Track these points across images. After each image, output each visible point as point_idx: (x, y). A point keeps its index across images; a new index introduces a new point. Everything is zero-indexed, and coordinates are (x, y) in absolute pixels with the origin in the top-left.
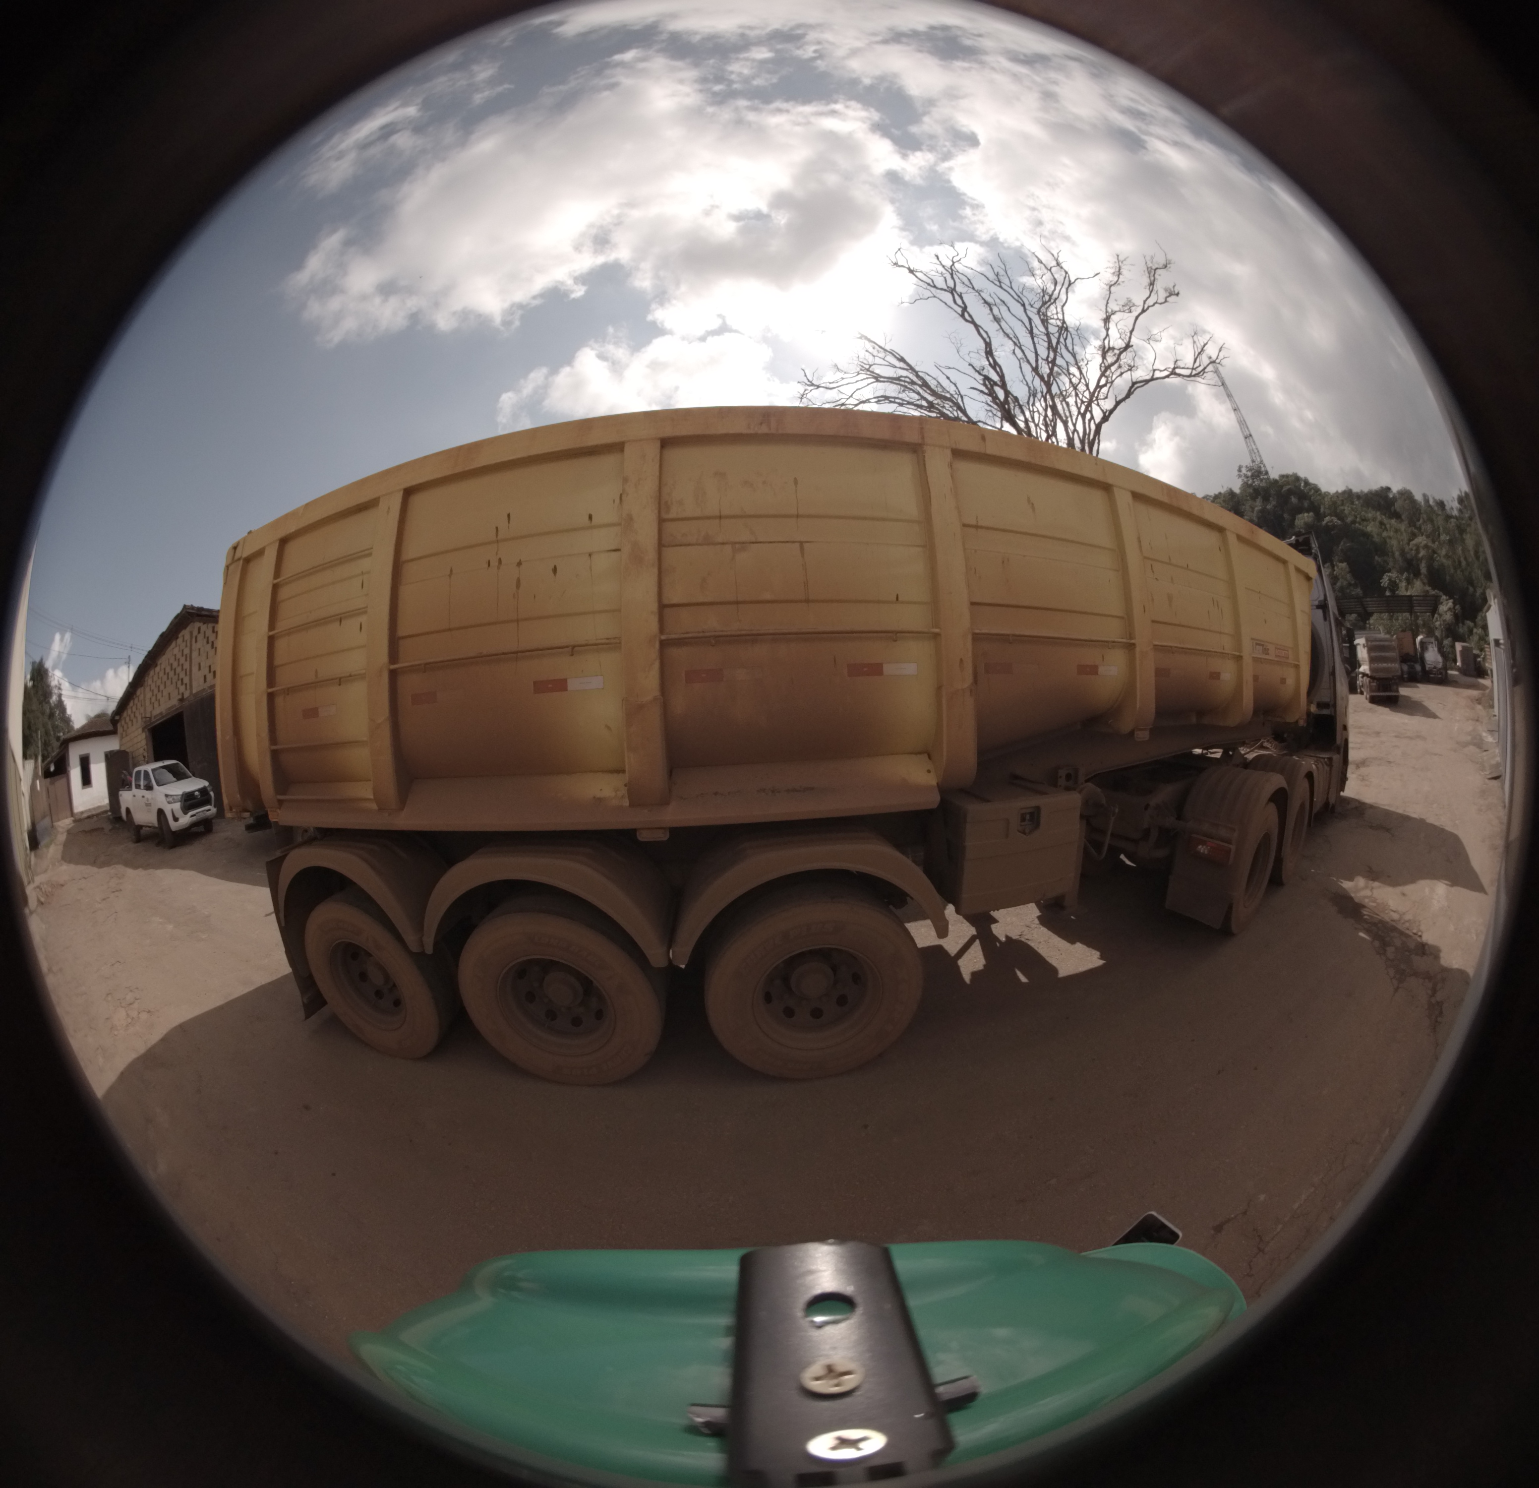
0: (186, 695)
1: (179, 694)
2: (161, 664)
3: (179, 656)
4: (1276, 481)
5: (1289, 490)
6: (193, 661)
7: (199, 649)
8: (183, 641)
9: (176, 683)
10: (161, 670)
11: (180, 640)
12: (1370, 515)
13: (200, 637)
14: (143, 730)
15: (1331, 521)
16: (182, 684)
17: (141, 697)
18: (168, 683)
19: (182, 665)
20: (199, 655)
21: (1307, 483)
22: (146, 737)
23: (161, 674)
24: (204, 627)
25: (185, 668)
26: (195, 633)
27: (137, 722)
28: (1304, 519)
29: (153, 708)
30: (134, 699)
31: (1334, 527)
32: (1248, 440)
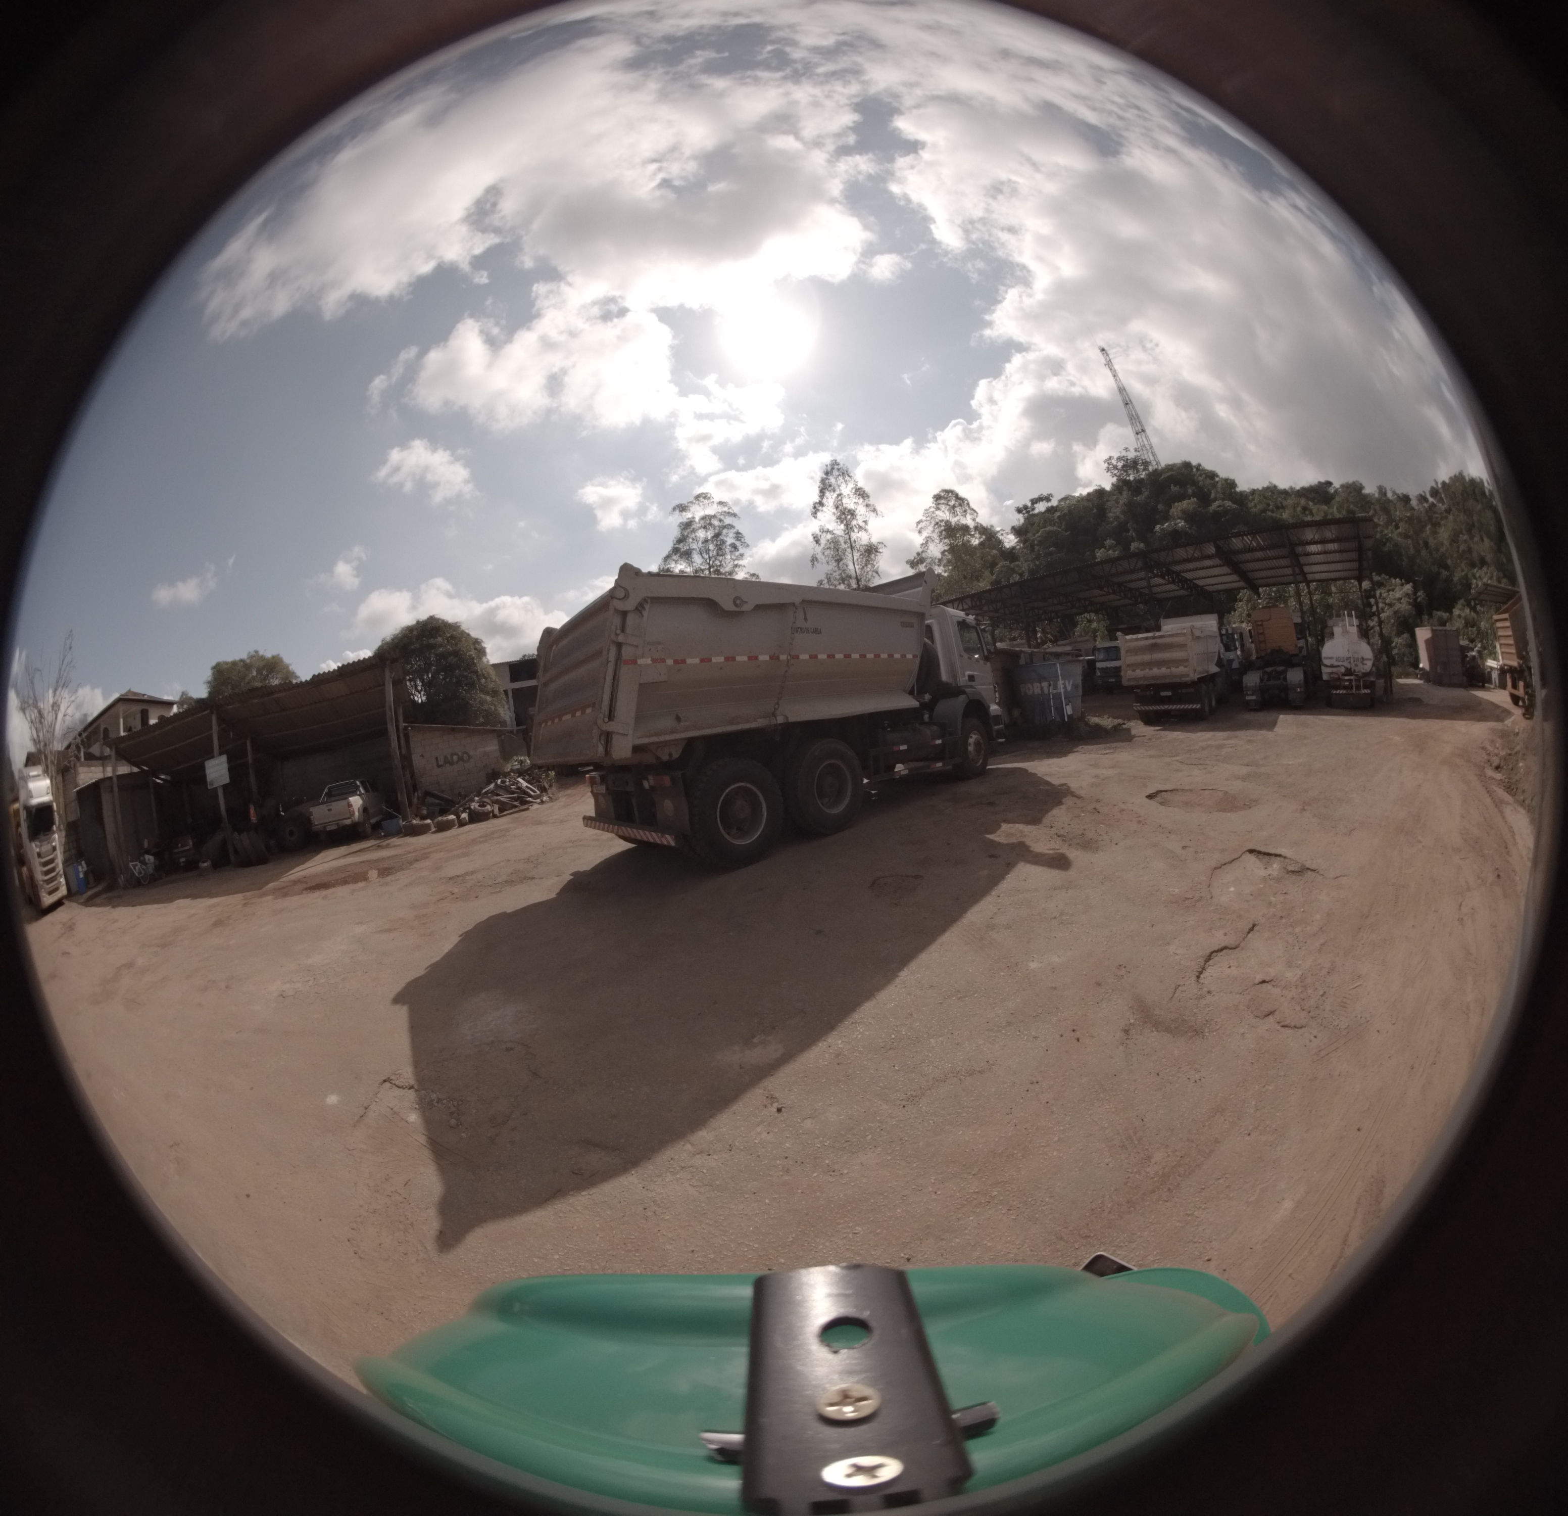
5: (1169, 478)
15: (1223, 507)
21: (1200, 469)
28: (1184, 505)
31: (1226, 513)
32: (1139, 436)
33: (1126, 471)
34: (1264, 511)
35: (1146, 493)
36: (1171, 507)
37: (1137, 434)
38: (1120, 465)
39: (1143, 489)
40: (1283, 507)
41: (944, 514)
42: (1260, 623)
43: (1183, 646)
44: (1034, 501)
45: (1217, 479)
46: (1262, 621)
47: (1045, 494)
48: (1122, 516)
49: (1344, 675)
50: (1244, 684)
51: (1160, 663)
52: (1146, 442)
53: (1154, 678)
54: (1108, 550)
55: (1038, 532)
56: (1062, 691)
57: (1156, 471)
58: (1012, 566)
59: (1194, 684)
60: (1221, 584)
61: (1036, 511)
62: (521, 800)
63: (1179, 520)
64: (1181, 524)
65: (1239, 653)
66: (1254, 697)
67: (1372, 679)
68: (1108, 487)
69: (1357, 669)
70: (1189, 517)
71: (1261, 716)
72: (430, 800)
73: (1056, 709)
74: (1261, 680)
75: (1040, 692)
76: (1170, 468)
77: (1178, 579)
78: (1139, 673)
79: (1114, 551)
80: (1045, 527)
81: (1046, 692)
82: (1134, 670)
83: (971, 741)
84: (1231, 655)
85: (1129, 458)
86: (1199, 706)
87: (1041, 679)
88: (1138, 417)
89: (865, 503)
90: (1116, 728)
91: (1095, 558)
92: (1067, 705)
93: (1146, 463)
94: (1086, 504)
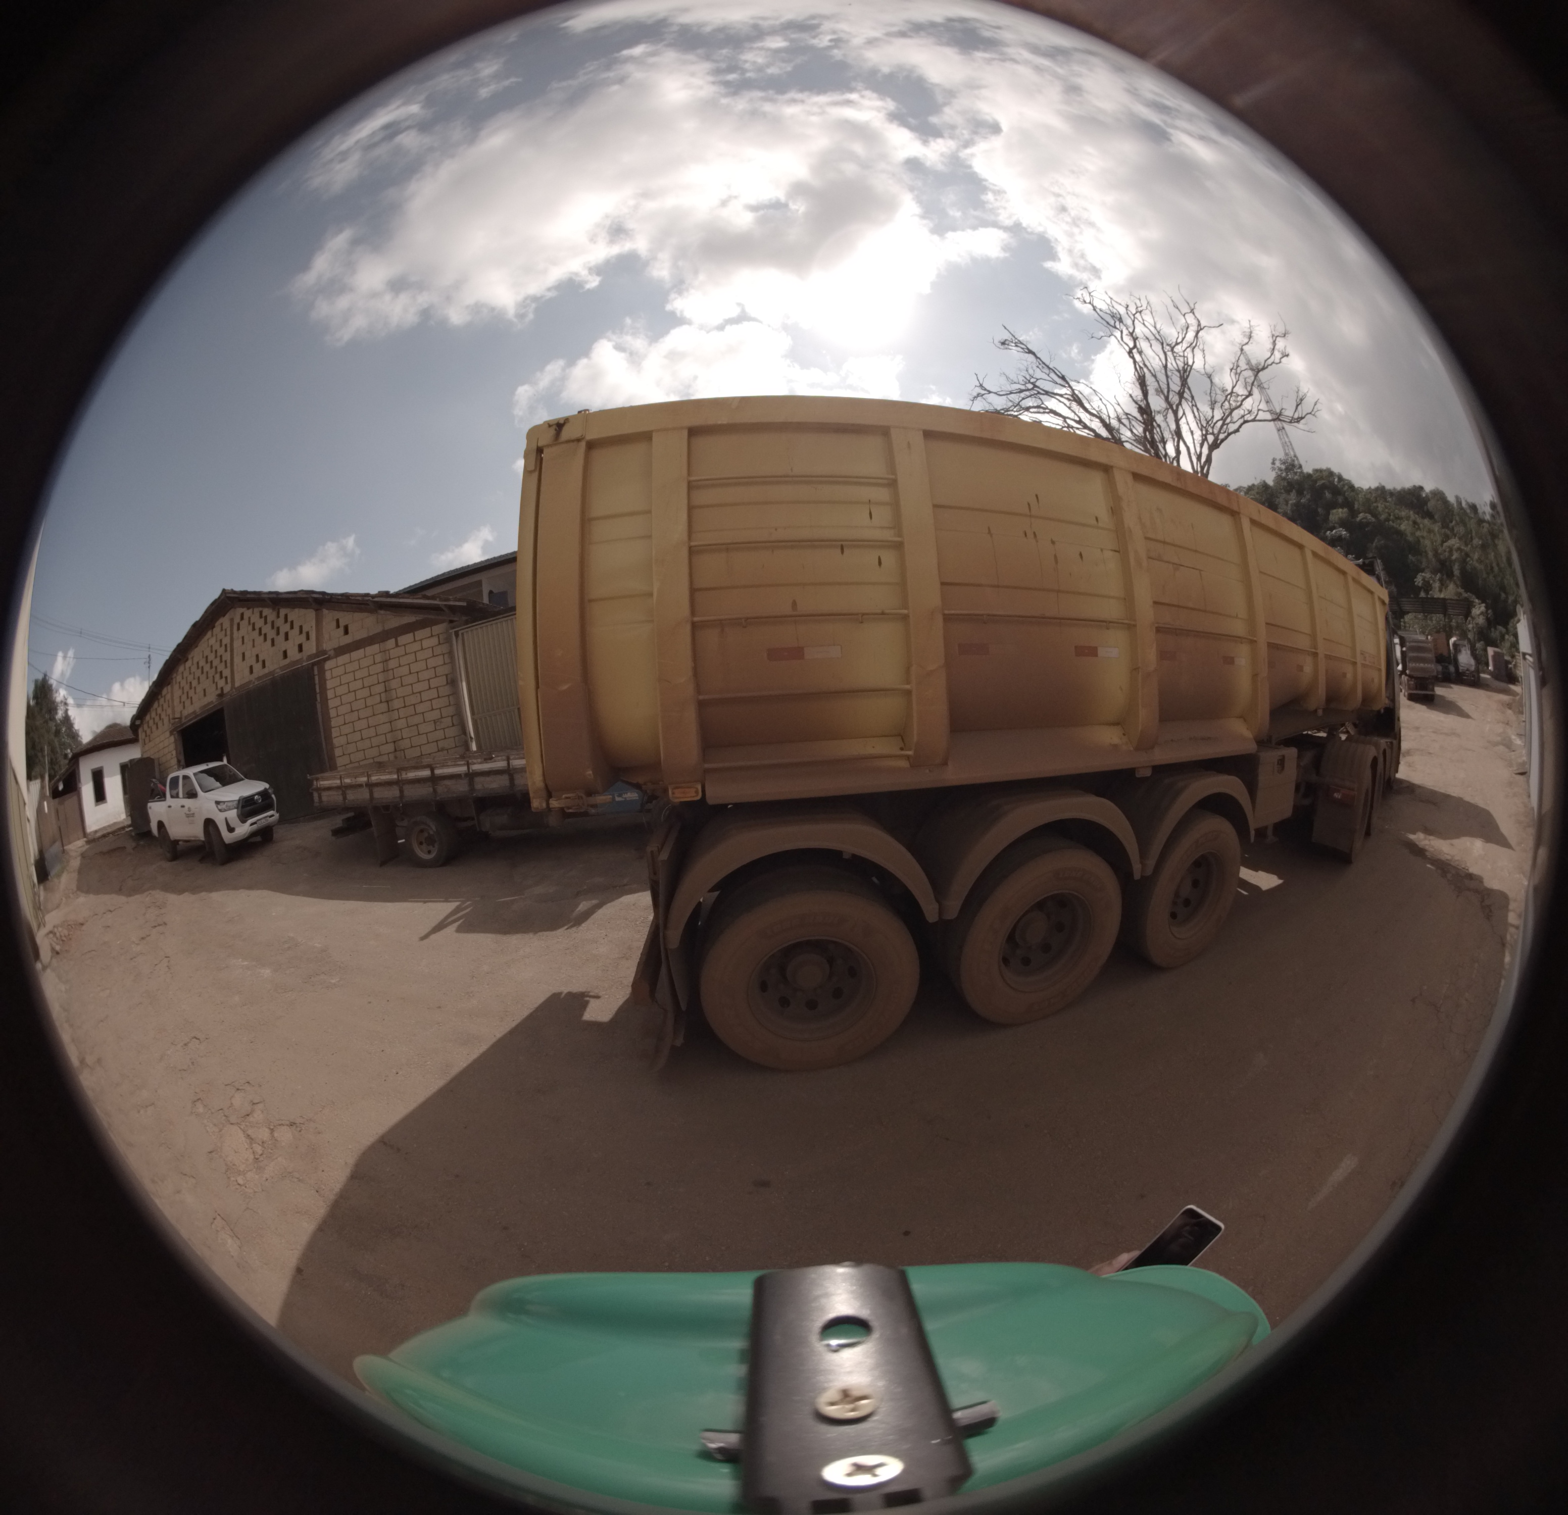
0: (227, 689)
1: (217, 689)
2: (192, 658)
3: (216, 646)
4: (1309, 476)
5: (1323, 484)
6: (235, 651)
7: (243, 638)
8: (222, 630)
9: (213, 677)
10: (193, 664)
11: (217, 629)
12: (1403, 514)
13: (244, 624)
14: (171, 733)
15: (1366, 518)
16: (221, 677)
17: (168, 697)
18: (203, 678)
19: (221, 656)
20: (243, 643)
21: (1340, 478)
22: (175, 741)
23: (194, 669)
24: (248, 613)
25: (224, 659)
26: (237, 619)
27: (163, 725)
28: (1339, 514)
29: (184, 707)
30: (158, 699)
31: (1368, 524)
36: (1328, 514)
37: (1279, 430)
38: (1281, 466)
63: (1341, 529)
64: (1343, 532)
70: (1343, 524)
76: (1318, 473)
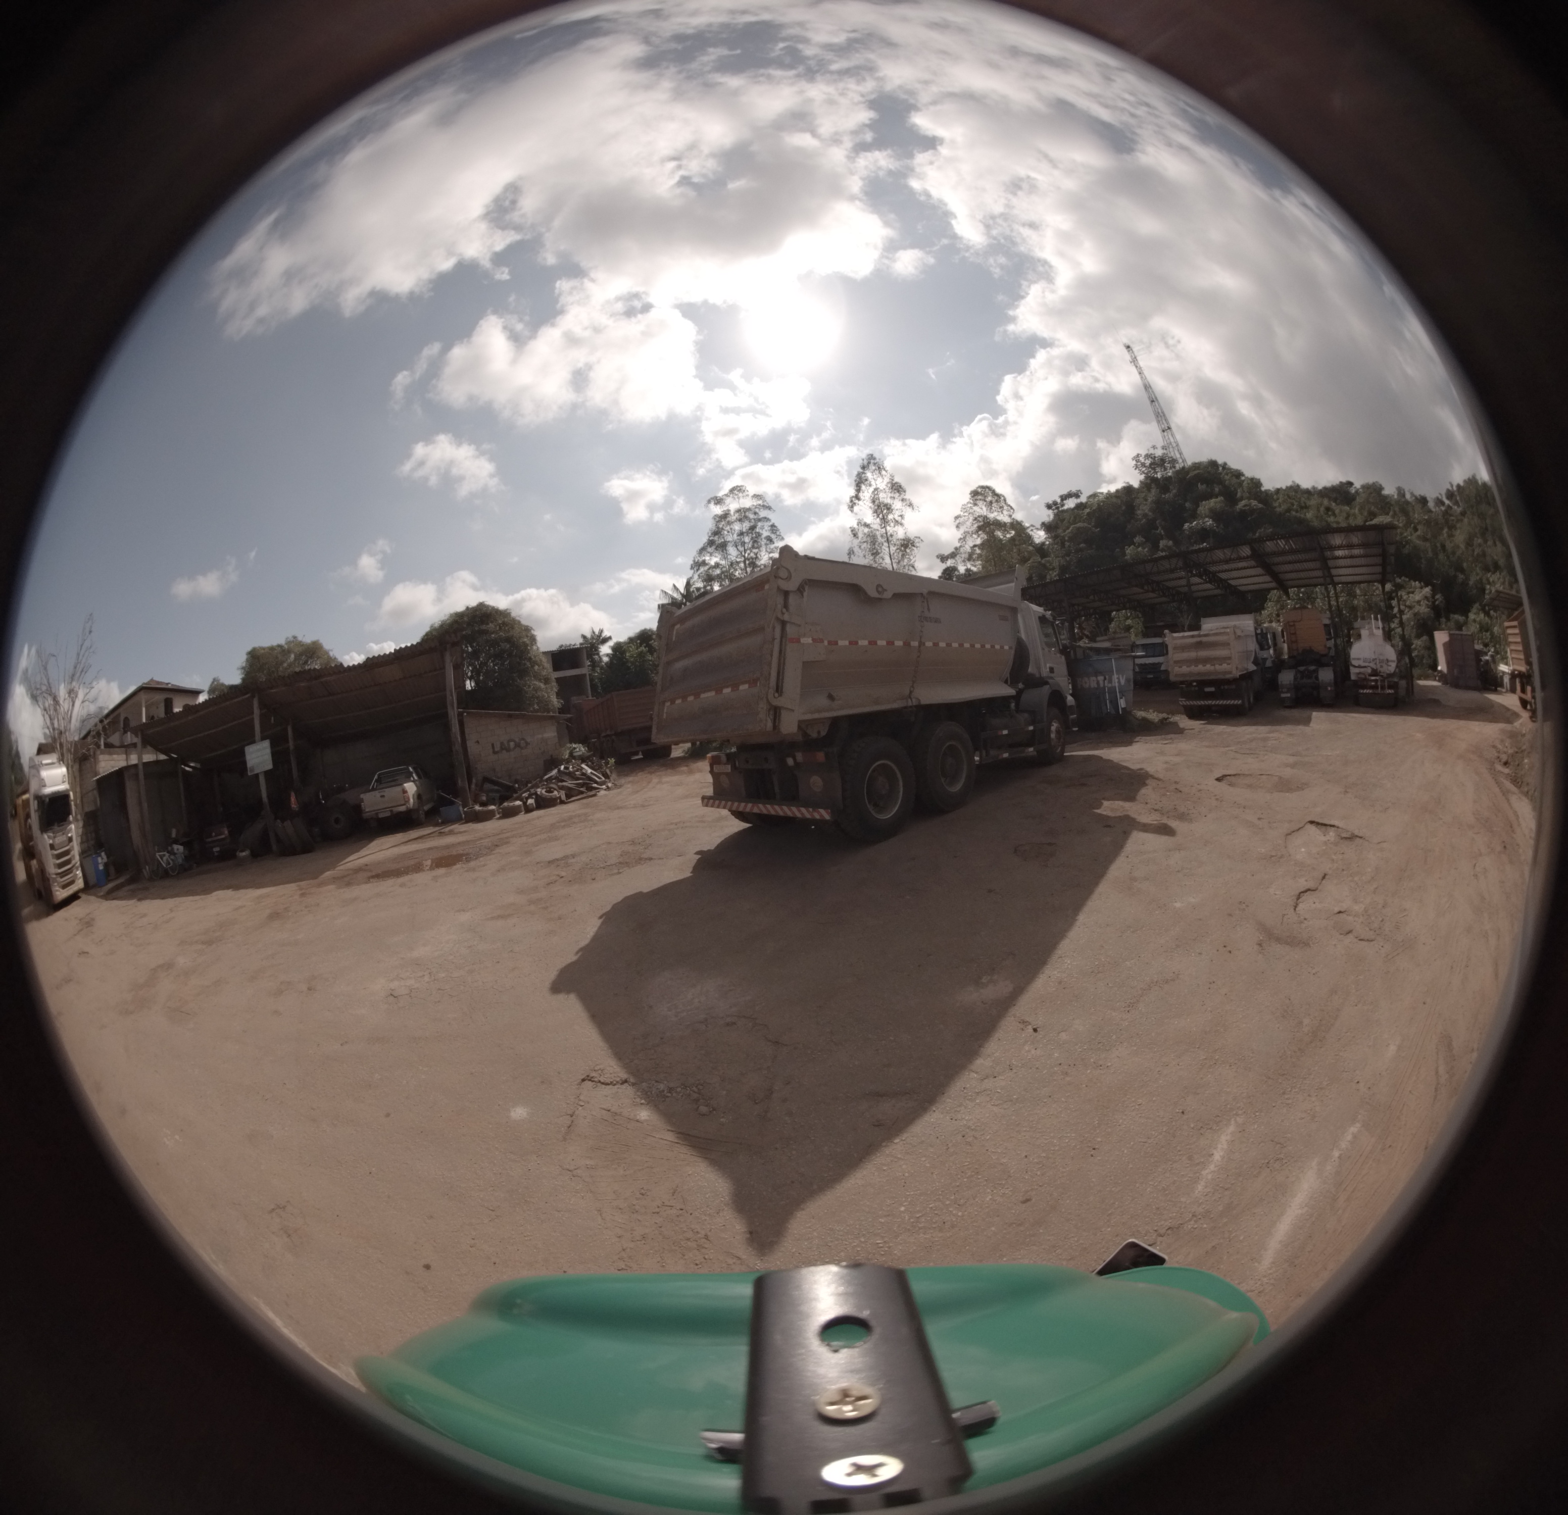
4: (1184, 470)
5: (1199, 477)
21: (1226, 468)
28: (1211, 504)
31: (1252, 511)
32: (1165, 434)
33: (1154, 469)
34: (1289, 510)
35: (1174, 491)
36: (1199, 506)
37: (1163, 431)
38: (1148, 462)
39: (1171, 487)
40: (1306, 507)
41: (981, 509)
42: (1292, 624)
43: (1226, 645)
44: (1064, 498)
45: (1243, 478)
46: (1294, 621)
47: (1074, 490)
48: (1150, 514)
49: (1371, 675)
50: (1280, 683)
51: (1205, 661)
52: (1172, 440)
53: (1199, 674)
54: (1138, 547)
55: (1068, 528)
56: (1117, 685)
57: (1184, 468)
58: (1043, 561)
59: (1235, 680)
60: (1253, 584)
61: (1066, 507)
62: (587, 787)
63: (1207, 519)
64: (1209, 522)
65: (1271, 651)
66: (1289, 695)
67: (1396, 680)
68: (1136, 484)
69: (1382, 670)
70: (1216, 515)
71: (1296, 713)
72: (487, 786)
73: (1111, 702)
74: (1295, 679)
75: (1096, 686)
76: (1196, 466)
77: (1213, 578)
78: (1185, 669)
79: (1144, 548)
80: (1075, 524)
81: (1102, 685)
82: (1180, 667)
83: (1053, 728)
84: (1264, 654)
85: (1157, 455)
86: (1240, 702)
87: (1097, 673)
88: (1164, 415)
89: (901, 498)
90: (1163, 722)
91: (1124, 554)
92: (1121, 698)
93: (1173, 461)
94: (1114, 500)
